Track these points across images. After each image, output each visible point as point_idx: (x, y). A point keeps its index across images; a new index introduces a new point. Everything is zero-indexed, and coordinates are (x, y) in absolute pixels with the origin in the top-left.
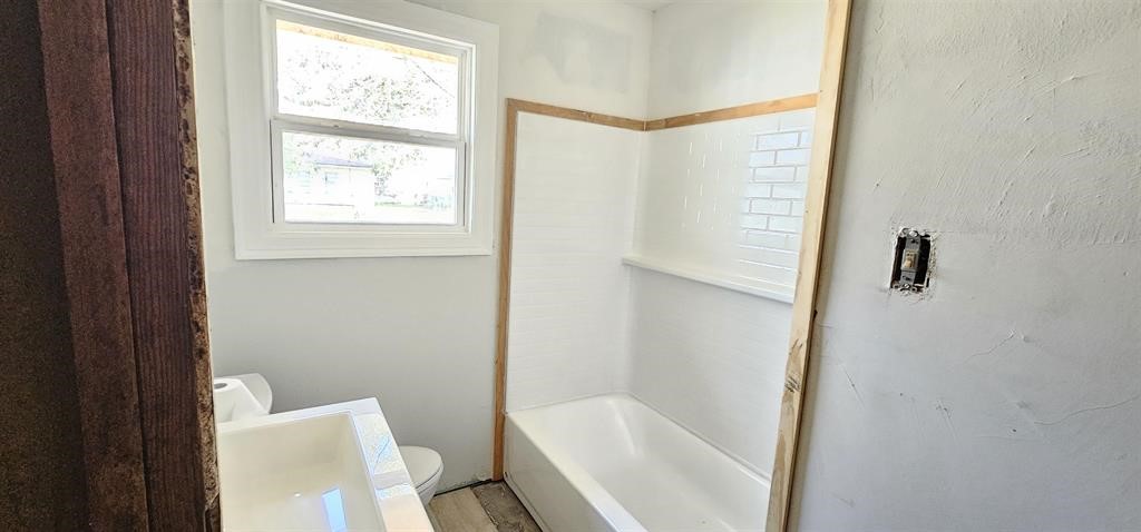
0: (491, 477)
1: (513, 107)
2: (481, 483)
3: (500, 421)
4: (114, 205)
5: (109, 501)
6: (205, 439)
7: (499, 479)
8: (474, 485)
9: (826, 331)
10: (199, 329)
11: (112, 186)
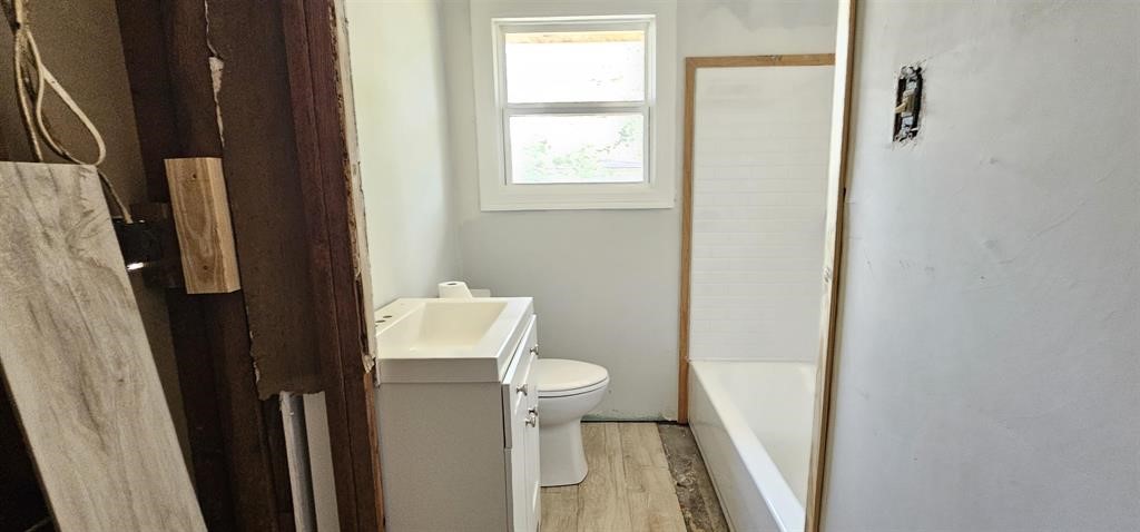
0: (677, 419)
1: (692, 65)
2: (666, 422)
3: (684, 367)
4: (312, 114)
5: (317, 261)
6: (353, 240)
7: (683, 423)
8: (660, 422)
9: (851, 206)
10: (348, 180)
11: (311, 106)
